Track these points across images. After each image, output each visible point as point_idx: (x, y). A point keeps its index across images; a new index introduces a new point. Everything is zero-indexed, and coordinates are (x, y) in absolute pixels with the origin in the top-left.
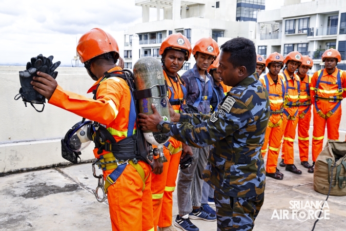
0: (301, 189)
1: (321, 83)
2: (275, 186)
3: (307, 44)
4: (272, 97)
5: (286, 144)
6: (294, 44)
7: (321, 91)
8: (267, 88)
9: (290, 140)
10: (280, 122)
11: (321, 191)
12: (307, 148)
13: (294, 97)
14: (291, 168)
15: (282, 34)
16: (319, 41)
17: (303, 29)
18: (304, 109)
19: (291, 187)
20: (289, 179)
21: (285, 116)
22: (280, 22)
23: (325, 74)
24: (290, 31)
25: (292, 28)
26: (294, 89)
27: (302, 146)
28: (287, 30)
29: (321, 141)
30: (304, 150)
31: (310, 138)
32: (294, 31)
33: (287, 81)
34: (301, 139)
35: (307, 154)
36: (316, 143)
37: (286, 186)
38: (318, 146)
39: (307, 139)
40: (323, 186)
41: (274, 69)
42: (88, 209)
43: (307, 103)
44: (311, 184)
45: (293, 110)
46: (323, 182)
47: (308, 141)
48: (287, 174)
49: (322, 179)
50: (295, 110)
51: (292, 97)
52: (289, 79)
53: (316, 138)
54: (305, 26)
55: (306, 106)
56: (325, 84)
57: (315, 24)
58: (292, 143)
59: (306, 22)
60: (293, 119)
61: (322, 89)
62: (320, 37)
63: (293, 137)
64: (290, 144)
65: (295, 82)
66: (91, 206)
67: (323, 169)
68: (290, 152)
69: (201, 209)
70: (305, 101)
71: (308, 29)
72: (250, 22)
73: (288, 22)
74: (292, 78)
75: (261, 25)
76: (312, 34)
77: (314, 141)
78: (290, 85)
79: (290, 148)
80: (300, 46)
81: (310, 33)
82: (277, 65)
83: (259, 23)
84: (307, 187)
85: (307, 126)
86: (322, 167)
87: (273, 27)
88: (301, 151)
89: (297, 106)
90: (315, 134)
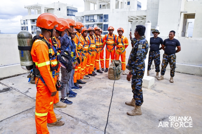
0: (104, 79)
1: (108, 39)
2: (95, 79)
3: (93, 25)
4: (92, 44)
5: (97, 62)
6: (89, 25)
7: (108, 42)
8: (90, 41)
9: (98, 61)
10: (94, 54)
11: (111, 79)
12: (103, 63)
13: (98, 44)
14: (98, 71)
15: (85, 21)
16: (97, 24)
17: (92, 20)
18: (101, 48)
19: (100, 79)
20: (99, 75)
21: (95, 52)
22: (84, 17)
23: (109, 35)
24: (87, 20)
25: (88, 19)
26: (98, 41)
27: (101, 63)
28: (86, 19)
29: (109, 61)
30: (102, 64)
31: (105, 59)
32: (88, 20)
33: (95, 38)
34: (101, 60)
35: (104, 65)
36: (107, 61)
37: (98, 78)
38: (108, 62)
39: (103, 60)
40: (112, 77)
41: (91, 33)
42: (17, 99)
43: (102, 46)
44: (107, 77)
45: (98, 49)
46: (112, 76)
47: (104, 60)
48: (98, 73)
49: (111, 74)
50: (99, 49)
51: (97, 44)
52: (96, 37)
53: (107, 59)
54: (92, 19)
55: (102, 47)
56: (110, 39)
57: (96, 18)
58: (99, 62)
59: (92, 17)
60: (98, 53)
61: (108, 41)
62: (97, 23)
63: (99, 60)
64: (98, 62)
65: (98, 39)
66: (18, 97)
67: (112, 71)
68: (98, 65)
69: (69, 94)
70: (101, 45)
71: (93, 20)
72: (73, 16)
73: (86, 17)
74: (97, 37)
75: (77, 17)
76: (95, 22)
77: (106, 60)
78: (97, 40)
79: (98, 64)
80: (91, 26)
81: (94, 21)
82: (92, 31)
83: (76, 17)
84: (106, 78)
85: (103, 55)
86: (111, 70)
87: (81, 18)
88: (101, 65)
89: (99, 47)
90: (106, 58)
